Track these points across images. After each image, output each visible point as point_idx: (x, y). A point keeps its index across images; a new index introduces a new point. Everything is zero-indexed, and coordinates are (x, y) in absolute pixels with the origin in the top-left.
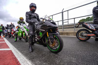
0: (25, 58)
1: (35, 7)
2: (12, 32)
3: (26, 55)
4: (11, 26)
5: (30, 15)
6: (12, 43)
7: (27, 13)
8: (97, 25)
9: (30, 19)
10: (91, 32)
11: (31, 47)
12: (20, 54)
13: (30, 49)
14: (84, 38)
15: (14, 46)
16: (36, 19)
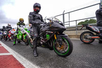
0: (31, 64)
1: (40, 8)
2: (10, 34)
3: (31, 60)
4: (7, 27)
5: (34, 16)
6: (10, 46)
7: (30, 13)
8: (101, 27)
9: (34, 20)
10: (95, 34)
11: (35, 51)
12: (24, 59)
13: (35, 54)
14: (88, 41)
15: (14, 50)
16: (40, 21)
